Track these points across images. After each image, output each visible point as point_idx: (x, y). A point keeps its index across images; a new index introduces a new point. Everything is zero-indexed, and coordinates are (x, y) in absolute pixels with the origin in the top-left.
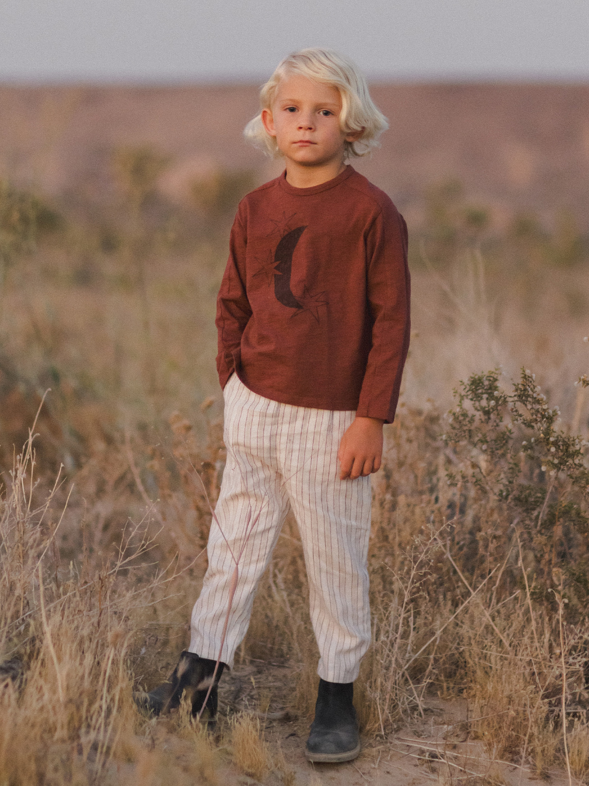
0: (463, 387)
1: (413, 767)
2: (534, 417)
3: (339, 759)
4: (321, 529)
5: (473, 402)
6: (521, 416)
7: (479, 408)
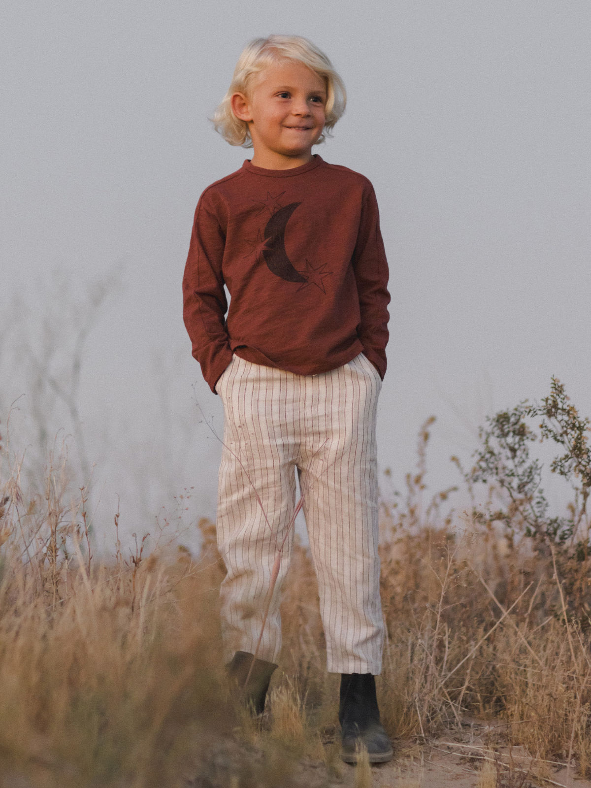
0: (489, 423)
1: (455, 766)
2: (565, 429)
3: (382, 759)
4: (346, 510)
5: (499, 440)
6: (550, 431)
7: (505, 445)
